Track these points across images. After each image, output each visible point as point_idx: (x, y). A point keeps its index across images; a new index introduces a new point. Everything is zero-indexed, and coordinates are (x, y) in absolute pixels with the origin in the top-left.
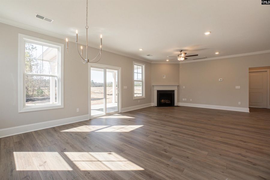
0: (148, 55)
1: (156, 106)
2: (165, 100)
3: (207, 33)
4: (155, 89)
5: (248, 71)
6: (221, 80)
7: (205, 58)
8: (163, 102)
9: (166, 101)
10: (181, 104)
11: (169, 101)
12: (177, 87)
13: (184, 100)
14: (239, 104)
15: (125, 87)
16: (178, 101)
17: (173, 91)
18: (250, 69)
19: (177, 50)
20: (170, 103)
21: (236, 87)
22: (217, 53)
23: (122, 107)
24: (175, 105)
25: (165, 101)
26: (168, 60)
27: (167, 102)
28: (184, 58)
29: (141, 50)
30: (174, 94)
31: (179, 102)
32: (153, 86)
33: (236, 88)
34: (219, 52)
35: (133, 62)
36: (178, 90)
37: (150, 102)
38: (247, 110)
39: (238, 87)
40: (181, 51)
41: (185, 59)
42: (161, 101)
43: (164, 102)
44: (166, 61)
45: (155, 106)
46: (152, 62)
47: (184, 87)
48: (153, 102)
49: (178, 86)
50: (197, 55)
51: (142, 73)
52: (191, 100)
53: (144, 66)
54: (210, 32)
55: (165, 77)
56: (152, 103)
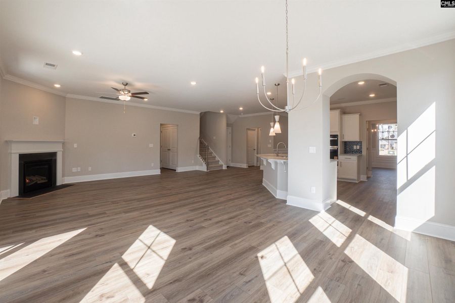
6: (135, 135)
9: (38, 178)
10: (68, 180)
11: (45, 178)
12: (61, 145)
13: (74, 170)
14: (152, 166)
16: (63, 176)
17: (54, 155)
20: (47, 181)
24: (58, 183)
25: (35, 179)
26: (57, 85)
27: (40, 180)
28: (130, 98)
30: (55, 161)
36: (63, 151)
39: (151, 145)
47: (75, 146)
49: (64, 143)
52: (90, 169)
55: (37, 122)
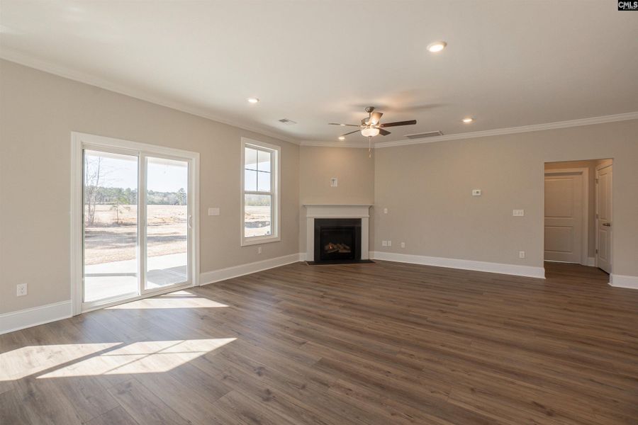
0: (284, 121)
1: (313, 260)
2: (335, 244)
3: (436, 48)
4: (307, 216)
5: (543, 171)
6: (478, 192)
7: (437, 134)
8: (331, 250)
9: (338, 247)
10: (377, 256)
11: (348, 247)
12: (367, 210)
13: (384, 243)
14: (520, 257)
15: (213, 211)
16: (370, 248)
17: (358, 222)
18: (547, 165)
19: (360, 107)
20: (349, 251)
21: (514, 211)
22: (468, 121)
23: (202, 269)
24: (364, 257)
25: (335, 247)
26: (342, 138)
27: (343, 249)
28: (378, 131)
29: (253, 101)
30: (360, 229)
31: (373, 250)
32: (304, 206)
33: (514, 215)
34: (473, 119)
35: (242, 138)
36: (369, 218)
37: (296, 249)
38: (539, 273)
39: (518, 213)
40: (371, 110)
41: (383, 133)
42: (326, 248)
43: (333, 249)
44: (339, 141)
45: (308, 262)
46: (302, 143)
47: (386, 211)
48: (305, 251)
49: (371, 207)
50: (413, 122)
51: (272, 172)
52: (403, 245)
53: (276, 151)
54: (445, 45)
55: (336, 184)
56: (301, 254)
